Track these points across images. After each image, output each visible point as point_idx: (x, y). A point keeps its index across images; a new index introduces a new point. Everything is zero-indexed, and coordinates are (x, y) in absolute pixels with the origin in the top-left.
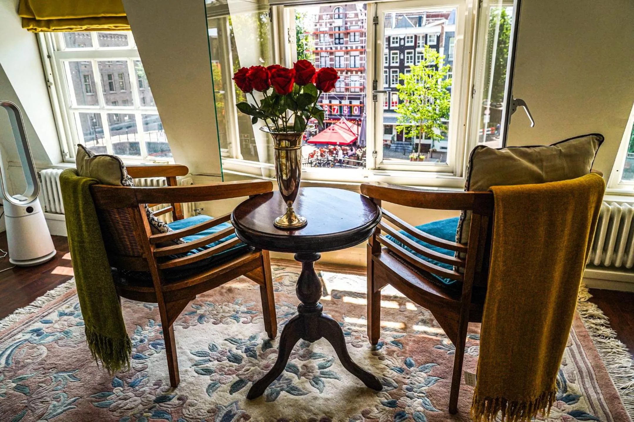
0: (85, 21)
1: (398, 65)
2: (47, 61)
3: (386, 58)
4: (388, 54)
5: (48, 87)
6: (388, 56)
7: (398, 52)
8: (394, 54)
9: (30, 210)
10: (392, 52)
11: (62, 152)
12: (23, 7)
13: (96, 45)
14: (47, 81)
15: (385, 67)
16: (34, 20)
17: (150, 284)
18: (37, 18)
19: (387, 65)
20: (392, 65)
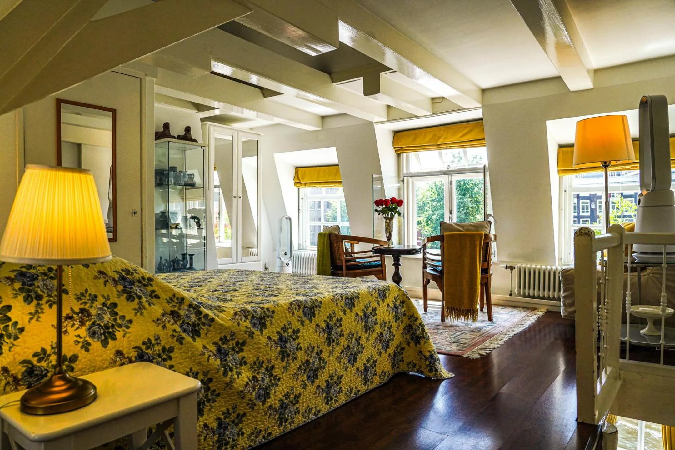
0: (322, 183)
1: (589, 214)
2: (301, 200)
3: (575, 207)
4: (577, 203)
5: (299, 212)
6: (577, 205)
7: (589, 201)
8: (583, 203)
9: (288, 264)
10: (581, 201)
11: (299, 244)
12: (296, 178)
13: (324, 194)
14: (299, 210)
15: (575, 217)
16: (299, 182)
17: (342, 270)
18: (301, 182)
19: (576, 214)
20: (581, 214)
